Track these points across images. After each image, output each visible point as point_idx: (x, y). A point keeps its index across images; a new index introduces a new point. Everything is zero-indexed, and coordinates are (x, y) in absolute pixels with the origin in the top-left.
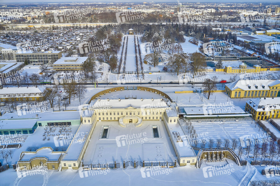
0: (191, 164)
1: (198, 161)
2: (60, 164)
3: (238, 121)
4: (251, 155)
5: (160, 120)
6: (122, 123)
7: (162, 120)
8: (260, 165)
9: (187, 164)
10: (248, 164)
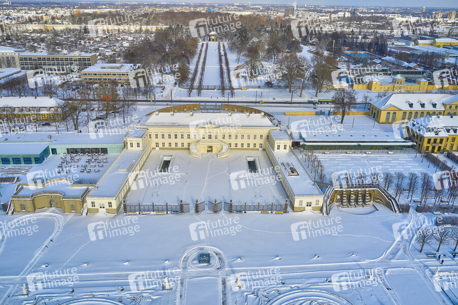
0: (314, 209)
1: (325, 204)
2: (85, 205)
3: (392, 153)
4: (416, 197)
5: (260, 149)
6: (195, 151)
7: (264, 150)
8: (433, 212)
9: (307, 208)
10: (411, 210)
